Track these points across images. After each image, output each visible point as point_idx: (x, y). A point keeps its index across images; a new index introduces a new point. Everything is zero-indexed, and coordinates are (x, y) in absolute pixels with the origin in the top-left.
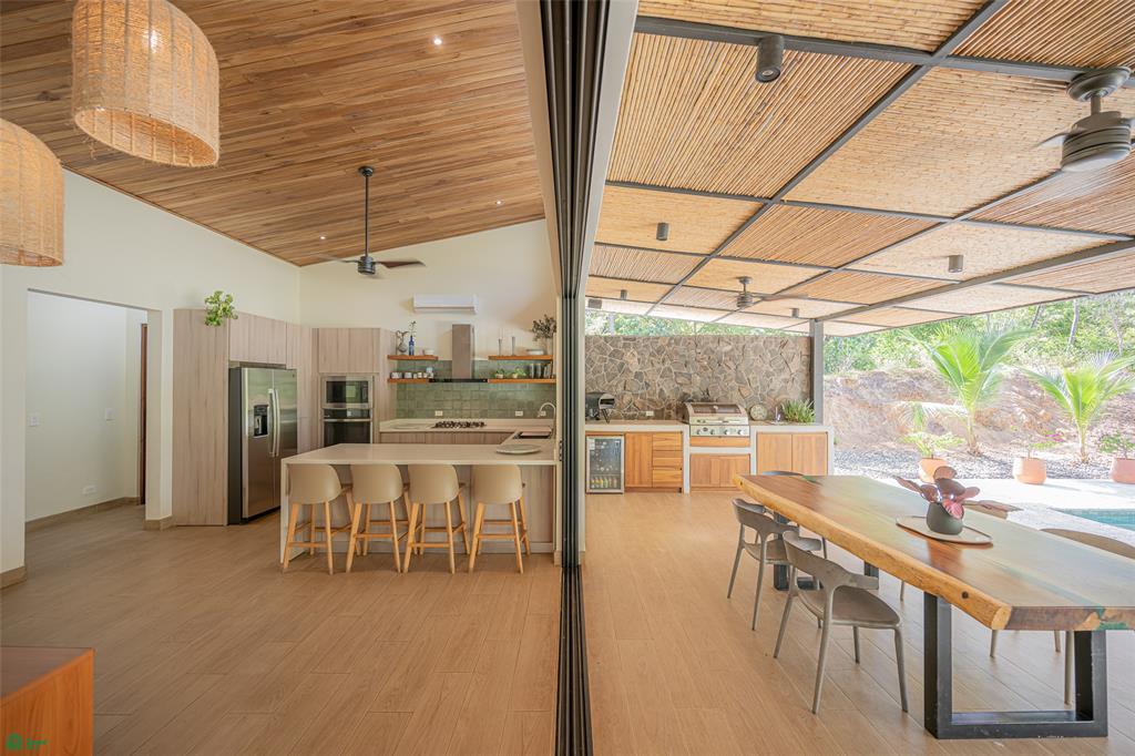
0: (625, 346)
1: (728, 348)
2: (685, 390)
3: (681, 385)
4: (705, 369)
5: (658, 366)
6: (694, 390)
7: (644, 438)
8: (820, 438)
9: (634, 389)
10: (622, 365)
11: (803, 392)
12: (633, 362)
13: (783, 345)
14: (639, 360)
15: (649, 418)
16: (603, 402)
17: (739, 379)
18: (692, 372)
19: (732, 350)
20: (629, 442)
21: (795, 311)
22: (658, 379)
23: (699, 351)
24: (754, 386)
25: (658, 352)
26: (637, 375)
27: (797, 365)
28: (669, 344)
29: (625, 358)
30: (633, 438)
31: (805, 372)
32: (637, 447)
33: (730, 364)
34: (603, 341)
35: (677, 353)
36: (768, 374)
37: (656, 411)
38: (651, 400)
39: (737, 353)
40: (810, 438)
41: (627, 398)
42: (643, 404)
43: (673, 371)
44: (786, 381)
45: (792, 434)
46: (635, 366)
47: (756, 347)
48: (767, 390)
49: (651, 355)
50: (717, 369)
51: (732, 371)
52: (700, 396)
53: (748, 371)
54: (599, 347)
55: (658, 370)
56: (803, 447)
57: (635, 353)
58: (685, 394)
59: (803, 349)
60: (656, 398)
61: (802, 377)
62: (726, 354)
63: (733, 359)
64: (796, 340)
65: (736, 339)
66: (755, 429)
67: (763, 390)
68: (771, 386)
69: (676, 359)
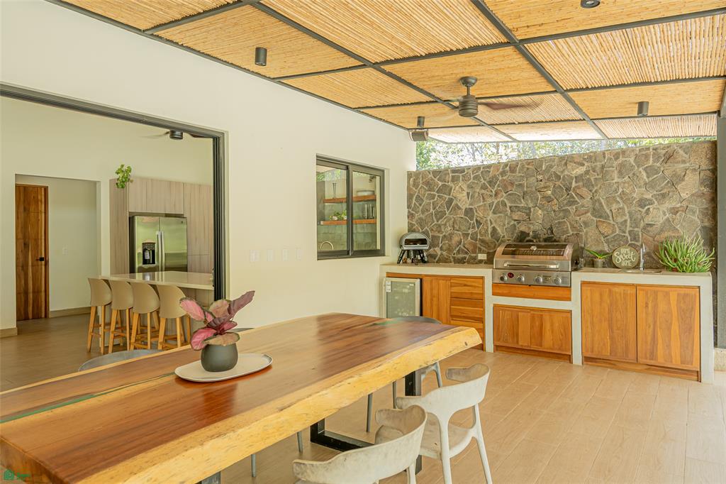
0: (453, 179)
1: (580, 170)
2: (523, 228)
3: (518, 221)
4: (549, 200)
5: (489, 200)
6: (538, 222)
7: (442, 282)
8: (686, 295)
9: (463, 228)
10: (450, 201)
11: (704, 227)
12: (462, 198)
13: (668, 157)
14: (468, 194)
15: (481, 261)
17: (598, 212)
18: (531, 205)
19: (587, 172)
20: (427, 287)
21: (642, 106)
22: (491, 216)
23: (540, 177)
24: (620, 220)
25: (490, 182)
26: (469, 212)
27: (693, 186)
28: (503, 173)
29: (454, 193)
30: (431, 281)
31: (709, 197)
32: (435, 292)
33: (584, 191)
34: (431, 176)
35: (512, 183)
36: (642, 203)
38: (482, 241)
39: (593, 177)
40: (667, 294)
41: (456, 239)
42: (475, 246)
43: (508, 204)
44: (674, 211)
45: (635, 286)
46: (463, 200)
47: (622, 165)
48: (642, 225)
49: (484, 187)
50: (564, 200)
51: (587, 201)
52: (544, 234)
53: (611, 200)
54: (427, 183)
55: (491, 205)
56: (655, 306)
57: (465, 187)
58: (522, 233)
60: (488, 238)
61: (700, 205)
62: (578, 178)
63: (588, 184)
64: (690, 148)
65: (591, 157)
66: (578, 278)
67: (635, 223)
68: (648, 220)
69: (514, 190)
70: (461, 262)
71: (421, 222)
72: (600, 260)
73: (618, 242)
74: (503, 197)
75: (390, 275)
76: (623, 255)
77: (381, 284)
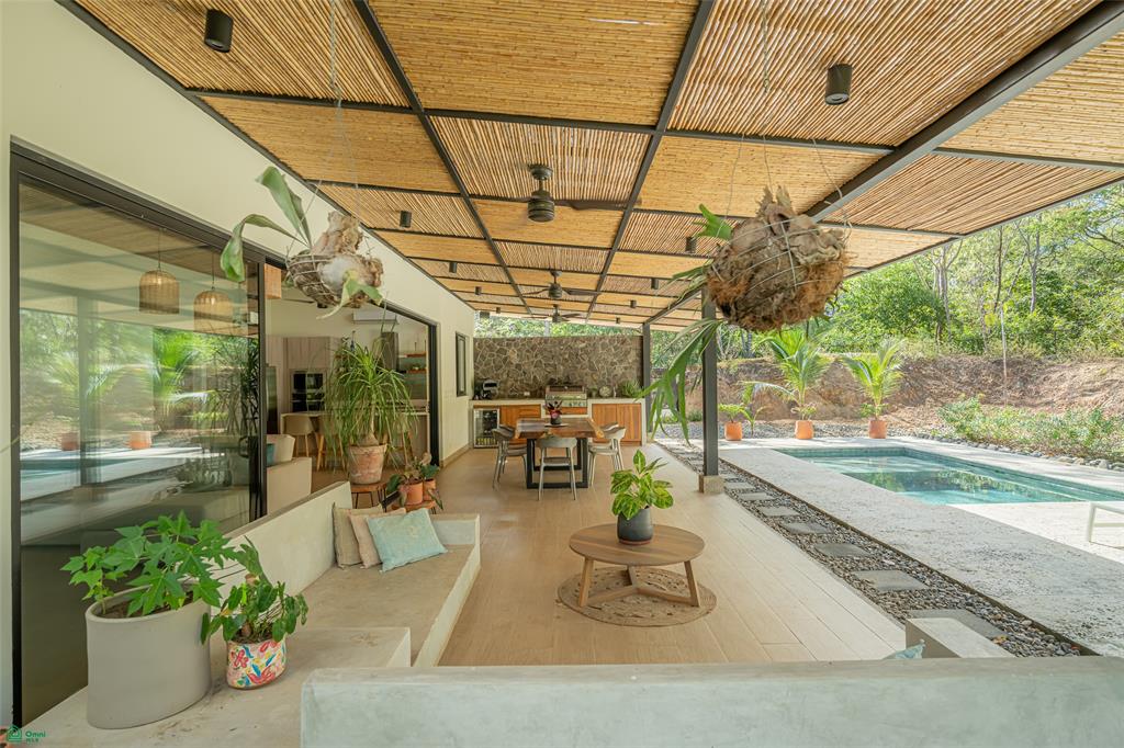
0: (507, 345)
1: (583, 345)
2: (553, 376)
3: (549, 372)
4: (566, 360)
5: (531, 359)
6: (560, 375)
7: (514, 410)
8: (634, 408)
9: (515, 376)
10: (506, 359)
11: (638, 376)
12: (514, 358)
13: (624, 342)
14: (518, 355)
15: (526, 397)
16: (487, 385)
17: (592, 368)
18: (557, 363)
19: (586, 346)
20: (503, 412)
22: (532, 369)
23: (561, 347)
24: (602, 372)
25: (532, 348)
26: (518, 366)
27: (633, 356)
28: (540, 343)
29: (508, 354)
30: (509, 410)
31: (638, 362)
32: (509, 416)
33: (585, 356)
35: (545, 350)
36: (613, 364)
37: (531, 393)
38: (527, 384)
39: (589, 349)
40: (628, 408)
41: (509, 383)
42: (522, 387)
43: (544, 362)
44: (626, 368)
45: (616, 405)
46: (515, 359)
47: (603, 344)
48: (612, 375)
49: (528, 351)
50: (575, 361)
51: (586, 362)
53: (598, 362)
54: (489, 346)
55: (533, 362)
56: (624, 413)
57: (515, 350)
58: (551, 379)
59: (636, 345)
60: (531, 382)
61: (636, 366)
62: (582, 349)
63: (586, 353)
64: (632, 338)
65: (589, 339)
66: (591, 402)
67: (609, 375)
68: (615, 372)
69: (545, 354)
70: (513, 397)
71: (483, 372)
72: (594, 394)
73: (601, 384)
74: (540, 357)
75: (475, 407)
76: (605, 391)
77: (471, 414)
